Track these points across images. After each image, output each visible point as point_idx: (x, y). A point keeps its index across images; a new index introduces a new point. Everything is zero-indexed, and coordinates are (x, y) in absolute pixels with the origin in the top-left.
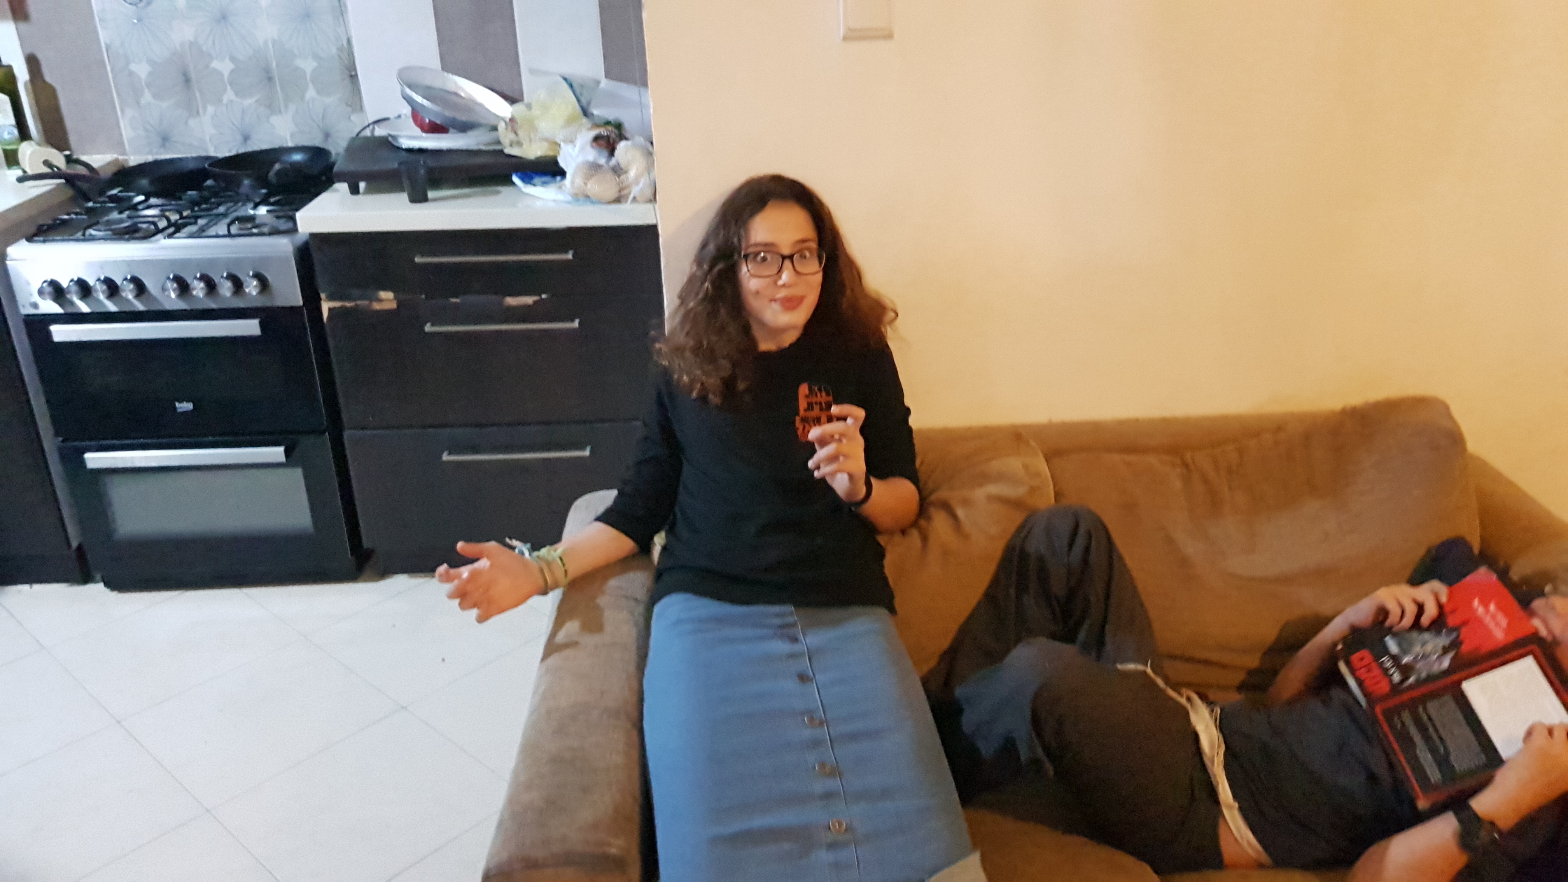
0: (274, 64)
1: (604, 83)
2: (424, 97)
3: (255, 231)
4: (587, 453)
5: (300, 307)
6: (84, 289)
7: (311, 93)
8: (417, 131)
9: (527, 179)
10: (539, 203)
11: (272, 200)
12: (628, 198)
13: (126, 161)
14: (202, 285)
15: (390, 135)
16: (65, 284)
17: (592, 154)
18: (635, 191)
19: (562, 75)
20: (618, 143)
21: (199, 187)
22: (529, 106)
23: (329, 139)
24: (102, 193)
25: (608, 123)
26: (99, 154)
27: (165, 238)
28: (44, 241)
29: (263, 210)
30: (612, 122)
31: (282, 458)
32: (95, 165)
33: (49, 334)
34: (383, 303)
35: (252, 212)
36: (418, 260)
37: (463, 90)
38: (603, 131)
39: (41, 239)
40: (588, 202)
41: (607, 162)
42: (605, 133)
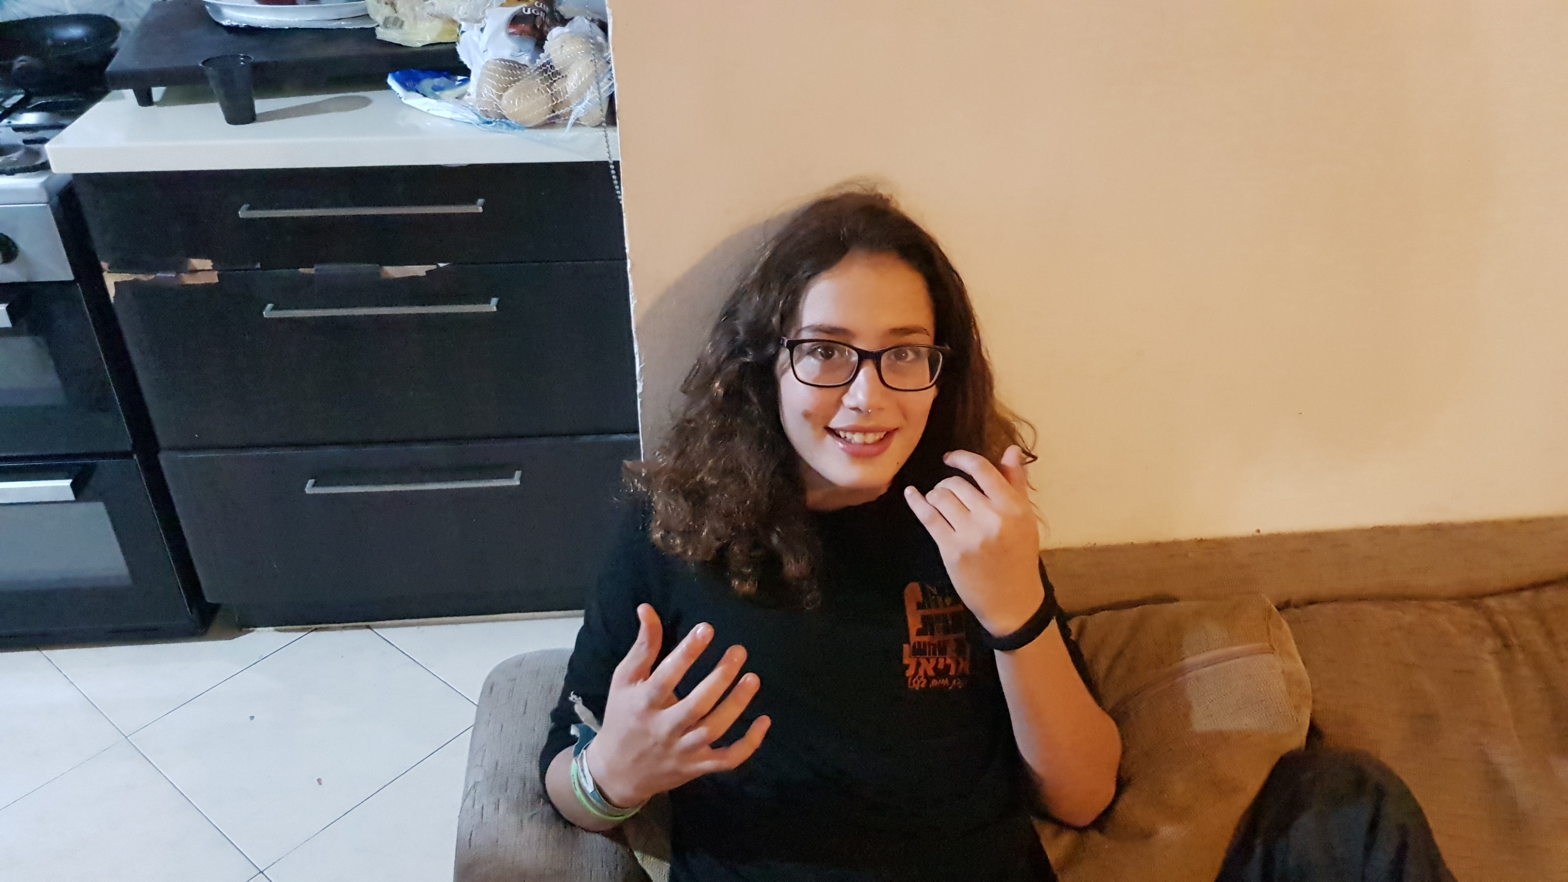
4: (516, 482)
5: (69, 283)
9: (410, 83)
10: (429, 124)
12: (567, 120)
17: (509, 47)
18: (578, 111)
20: (549, 28)
31: (71, 497)
34: (199, 275)
36: (243, 213)
38: (526, 8)
40: (505, 126)
41: (533, 61)
42: (529, 12)
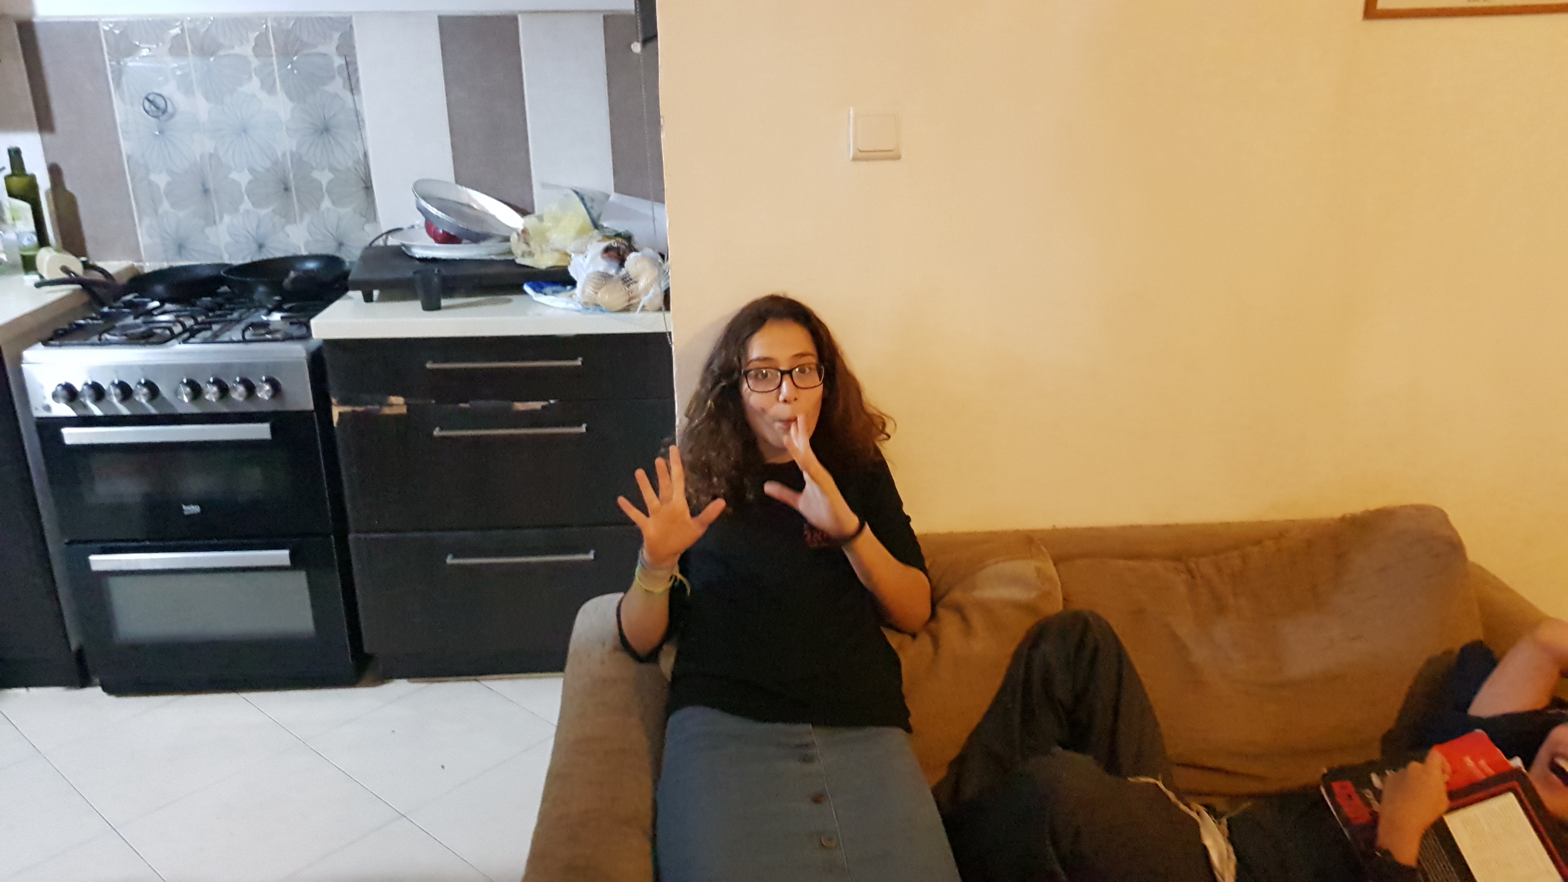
0: (291, 176)
1: (614, 197)
2: (438, 209)
3: (268, 336)
4: (591, 556)
5: (311, 412)
6: (98, 392)
7: (326, 203)
8: (431, 241)
9: (538, 289)
10: (549, 312)
11: (286, 306)
12: (637, 308)
13: (142, 267)
14: (215, 389)
15: (403, 245)
16: (79, 387)
17: (603, 265)
18: (644, 300)
19: (573, 188)
20: (628, 254)
21: (213, 294)
22: (541, 218)
23: (343, 248)
24: (117, 298)
25: (618, 235)
26: (113, 260)
27: (180, 343)
28: (60, 346)
29: (276, 317)
30: (623, 234)
31: (287, 562)
32: (111, 271)
33: (60, 438)
34: (395, 407)
35: (264, 318)
36: (429, 365)
37: (474, 201)
38: (613, 243)
39: (57, 343)
40: (598, 311)
41: (617, 273)
42: (616, 245)
